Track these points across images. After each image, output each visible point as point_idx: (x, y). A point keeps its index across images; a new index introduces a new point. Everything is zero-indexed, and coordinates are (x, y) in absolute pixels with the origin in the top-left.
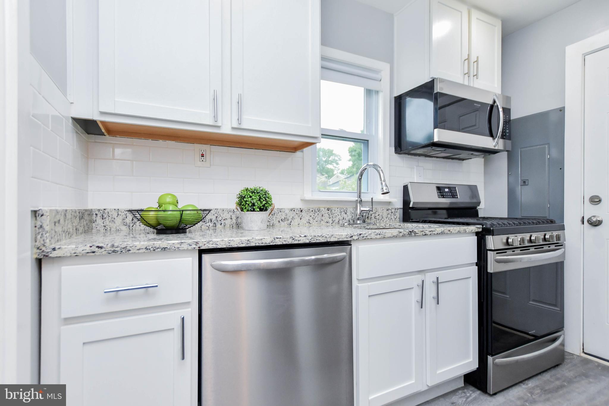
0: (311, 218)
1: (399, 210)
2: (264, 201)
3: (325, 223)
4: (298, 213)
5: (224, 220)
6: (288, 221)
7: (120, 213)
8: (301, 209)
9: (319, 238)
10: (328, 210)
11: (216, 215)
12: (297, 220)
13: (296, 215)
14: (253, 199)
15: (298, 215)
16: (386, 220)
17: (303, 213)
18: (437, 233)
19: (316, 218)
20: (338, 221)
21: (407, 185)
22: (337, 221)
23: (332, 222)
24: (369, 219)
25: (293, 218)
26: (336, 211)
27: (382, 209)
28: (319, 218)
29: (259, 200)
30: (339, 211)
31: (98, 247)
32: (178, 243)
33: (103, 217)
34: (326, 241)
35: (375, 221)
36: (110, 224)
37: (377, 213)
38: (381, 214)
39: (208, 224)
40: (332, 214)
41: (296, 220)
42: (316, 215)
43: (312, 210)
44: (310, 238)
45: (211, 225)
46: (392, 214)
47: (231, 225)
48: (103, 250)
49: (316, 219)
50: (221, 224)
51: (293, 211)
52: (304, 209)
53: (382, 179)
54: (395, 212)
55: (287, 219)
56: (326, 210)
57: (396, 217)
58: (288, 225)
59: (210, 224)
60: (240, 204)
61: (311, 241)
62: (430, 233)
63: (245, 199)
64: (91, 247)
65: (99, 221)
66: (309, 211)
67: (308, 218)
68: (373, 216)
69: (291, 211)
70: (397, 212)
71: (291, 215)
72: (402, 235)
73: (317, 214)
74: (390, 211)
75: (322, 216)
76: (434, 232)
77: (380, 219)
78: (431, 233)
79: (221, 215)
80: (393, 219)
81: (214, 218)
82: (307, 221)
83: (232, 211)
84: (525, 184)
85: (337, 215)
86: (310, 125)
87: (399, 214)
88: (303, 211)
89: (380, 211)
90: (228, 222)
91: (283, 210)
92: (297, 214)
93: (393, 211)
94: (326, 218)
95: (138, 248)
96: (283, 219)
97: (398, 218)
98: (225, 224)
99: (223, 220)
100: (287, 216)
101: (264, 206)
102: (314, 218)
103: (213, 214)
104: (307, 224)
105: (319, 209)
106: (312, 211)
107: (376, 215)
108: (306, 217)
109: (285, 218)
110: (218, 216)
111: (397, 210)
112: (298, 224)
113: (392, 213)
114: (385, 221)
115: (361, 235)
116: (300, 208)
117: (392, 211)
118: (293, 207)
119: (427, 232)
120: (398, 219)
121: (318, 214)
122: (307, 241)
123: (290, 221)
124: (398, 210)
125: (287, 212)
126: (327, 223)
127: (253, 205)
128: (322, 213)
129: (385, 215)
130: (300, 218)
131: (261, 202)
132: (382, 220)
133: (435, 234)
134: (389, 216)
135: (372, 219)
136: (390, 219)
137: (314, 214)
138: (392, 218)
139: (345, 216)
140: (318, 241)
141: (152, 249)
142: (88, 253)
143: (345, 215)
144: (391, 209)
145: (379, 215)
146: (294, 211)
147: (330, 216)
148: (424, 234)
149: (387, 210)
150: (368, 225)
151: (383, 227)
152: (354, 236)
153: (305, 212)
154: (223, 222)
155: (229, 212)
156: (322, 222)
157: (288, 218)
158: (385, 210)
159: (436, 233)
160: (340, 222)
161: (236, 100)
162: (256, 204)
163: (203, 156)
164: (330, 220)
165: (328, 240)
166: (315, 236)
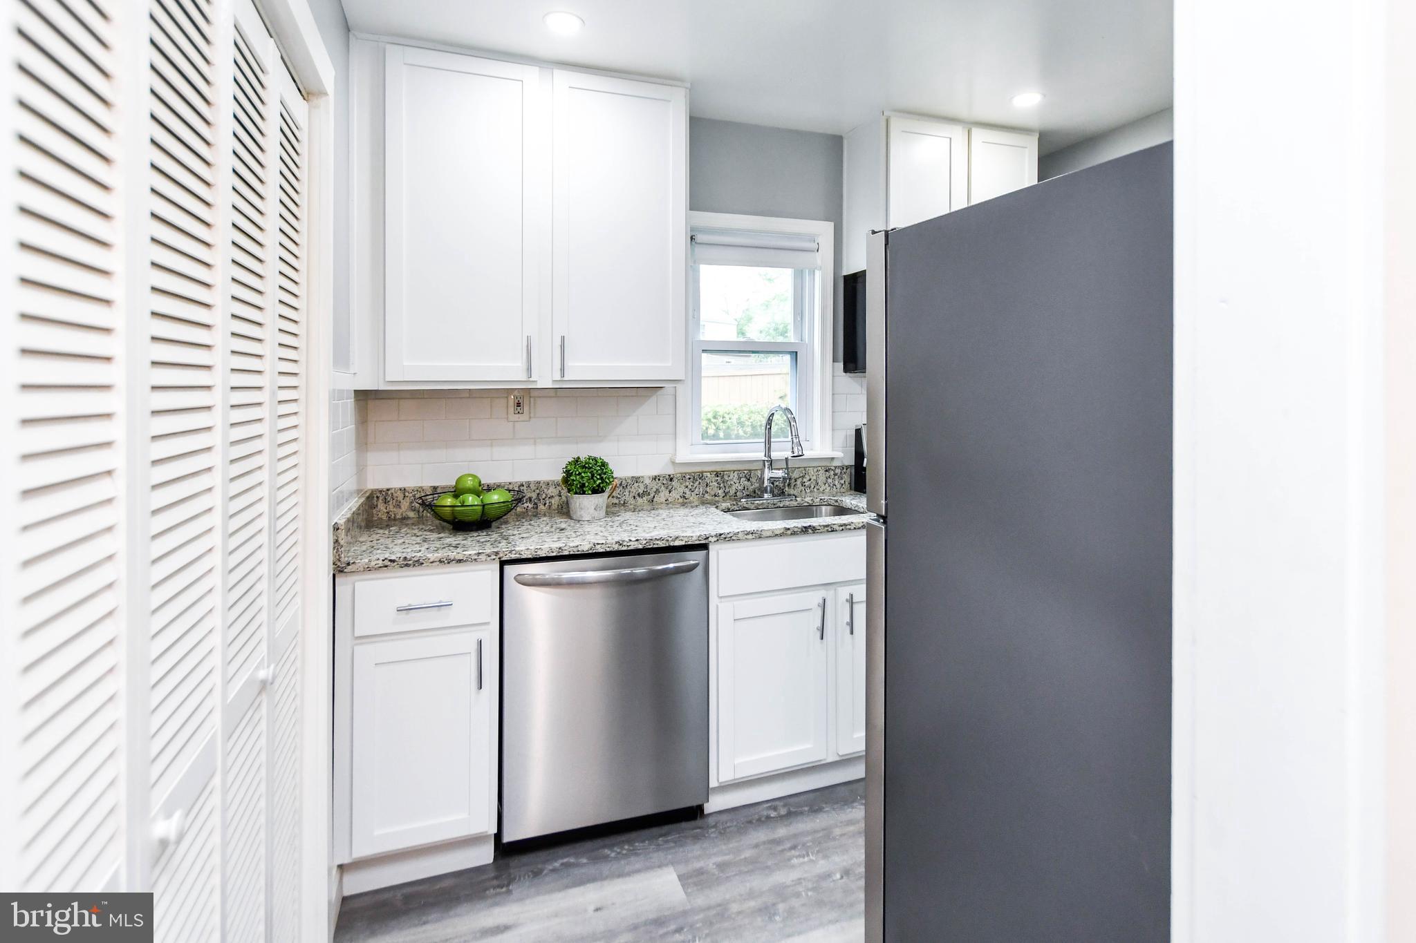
0: (687, 491)
1: (849, 470)
2: (598, 479)
3: (713, 496)
4: (664, 482)
6: (649, 497)
7: (407, 494)
9: (657, 542)
10: (718, 476)
11: (538, 491)
12: (664, 494)
13: (663, 485)
14: (583, 477)
15: (666, 485)
16: (823, 487)
17: (673, 483)
18: (855, 528)
19: (697, 490)
20: (734, 492)
21: (861, 429)
22: (732, 492)
23: (725, 494)
24: (792, 487)
25: (657, 491)
26: (731, 477)
27: (815, 470)
28: (701, 490)
29: (592, 478)
30: (736, 476)
31: (391, 561)
32: (475, 554)
33: (386, 502)
34: (667, 545)
36: (395, 509)
37: (806, 476)
38: (815, 478)
39: (526, 505)
40: (723, 482)
41: (662, 494)
42: (695, 485)
43: (689, 477)
44: (645, 542)
45: (531, 506)
46: (837, 477)
47: (559, 504)
48: (396, 563)
49: (696, 492)
50: (545, 504)
51: (657, 479)
52: (675, 477)
53: (794, 434)
54: (841, 473)
56: (714, 476)
57: (842, 482)
58: (649, 503)
59: (528, 504)
60: (566, 480)
61: (645, 545)
62: (841, 528)
63: (572, 478)
64: (383, 560)
65: (381, 506)
66: (684, 478)
67: (681, 490)
68: (798, 482)
69: (653, 480)
70: (845, 473)
71: (654, 486)
72: (790, 534)
73: (698, 483)
74: (832, 472)
75: (707, 485)
76: (848, 527)
77: (813, 487)
78: (843, 527)
79: (545, 490)
80: (838, 486)
81: (534, 496)
82: (681, 494)
85: (732, 483)
86: (670, 364)
87: (849, 477)
88: (673, 479)
90: (555, 501)
91: (641, 480)
93: (838, 471)
94: (714, 488)
95: (431, 560)
96: (641, 494)
98: (549, 504)
99: (546, 498)
100: (647, 488)
101: (599, 486)
102: (692, 490)
103: (533, 490)
104: (681, 500)
105: (701, 475)
107: (805, 480)
108: (679, 489)
109: (644, 491)
110: (541, 493)
112: (666, 500)
113: (835, 475)
114: (821, 489)
115: (723, 536)
116: (670, 476)
117: (836, 472)
118: (656, 474)
119: (836, 527)
120: (847, 486)
121: (700, 483)
122: (641, 547)
123: (652, 495)
125: (647, 481)
126: (716, 496)
127: (583, 485)
128: (706, 480)
129: (822, 479)
130: (668, 490)
131: (595, 482)
133: (850, 529)
134: (830, 481)
135: (798, 486)
136: (831, 485)
137: (692, 484)
138: (836, 484)
140: (655, 546)
141: (446, 562)
142: (380, 567)
143: (746, 482)
144: (833, 468)
145: (810, 480)
146: (659, 480)
147: (721, 486)
148: (830, 530)
149: (826, 471)
150: (781, 502)
151: (808, 503)
152: (710, 538)
153: (677, 480)
154: (548, 502)
156: (706, 495)
158: (822, 472)
159: (852, 528)
161: (558, 342)
162: (587, 484)
163: (519, 405)
164: (720, 492)
165: (672, 544)
166: (651, 540)
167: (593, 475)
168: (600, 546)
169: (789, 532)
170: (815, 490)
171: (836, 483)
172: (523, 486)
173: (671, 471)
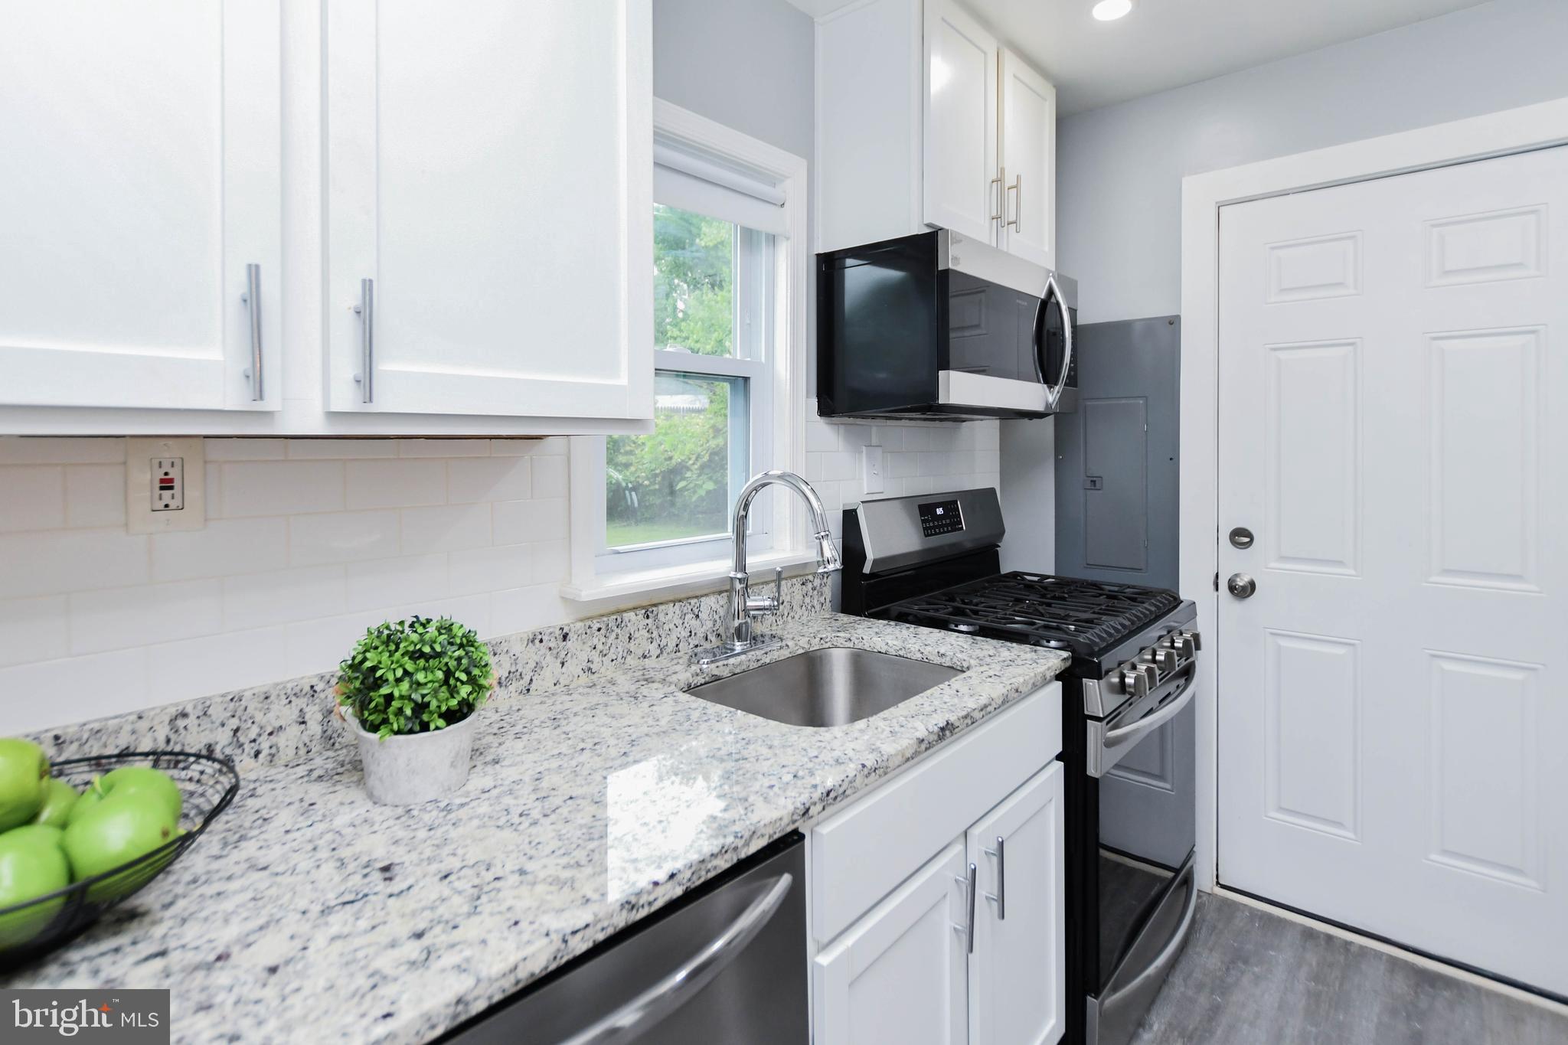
0: (595, 656)
1: (830, 578)
2: (459, 683)
3: (639, 658)
4: (552, 645)
5: (271, 734)
6: (522, 682)
8: (564, 631)
9: (716, 862)
10: (648, 617)
11: (234, 723)
12: (550, 672)
13: (549, 653)
15: (555, 652)
16: (800, 612)
17: (569, 644)
18: (995, 708)
19: (612, 650)
20: (674, 645)
21: (855, 511)
23: (659, 651)
25: (538, 667)
26: (669, 616)
27: (789, 584)
28: (620, 649)
30: (678, 612)
35: (774, 621)
38: (787, 598)
40: (657, 627)
41: (546, 673)
42: (610, 641)
43: (598, 625)
44: (688, 874)
46: (816, 592)
47: (301, 745)
49: (611, 656)
50: (257, 754)
51: (537, 641)
52: (573, 631)
54: (821, 585)
55: (518, 674)
56: (640, 617)
57: (823, 599)
58: (521, 697)
61: (689, 884)
66: (588, 631)
67: (585, 654)
69: (530, 644)
70: (825, 585)
71: (530, 655)
72: (924, 749)
73: (614, 635)
74: (810, 585)
75: (630, 638)
76: (989, 709)
77: (786, 614)
79: (259, 717)
80: (818, 607)
82: (585, 665)
83: (304, 692)
84: (1095, 485)
85: (672, 626)
86: (623, 380)
87: (829, 589)
88: (571, 635)
89: (786, 590)
90: (288, 741)
91: (503, 646)
92: (550, 649)
93: (817, 582)
94: (641, 643)
96: (503, 679)
97: (828, 600)
98: (274, 750)
99: (265, 736)
100: (516, 664)
101: (462, 700)
102: (604, 652)
103: (218, 723)
104: (584, 679)
105: (619, 620)
106: (599, 630)
108: (580, 653)
109: (510, 673)
110: (244, 726)
111: (825, 578)
112: (555, 685)
113: (814, 589)
114: (797, 617)
116: (562, 629)
117: (815, 585)
118: (536, 631)
120: (828, 605)
121: (617, 635)
122: (679, 891)
123: (527, 679)
124: (827, 578)
125: (517, 648)
126: (646, 657)
128: (628, 628)
129: (797, 598)
130: (559, 660)
132: (792, 614)
133: (990, 713)
134: (807, 600)
136: (809, 608)
137: (604, 640)
138: (815, 605)
139: (695, 623)
144: (811, 579)
146: (541, 640)
147: (653, 636)
149: (803, 584)
150: (766, 653)
151: (803, 648)
152: (810, 807)
153: (576, 637)
154: (266, 746)
155: (293, 699)
156: (629, 658)
157: (520, 671)
158: (798, 586)
159: (993, 710)
160: (680, 646)
161: (348, 297)
162: (434, 704)
163: (167, 484)
164: (654, 649)
165: (743, 855)
166: (703, 861)
167: (448, 673)
168: (579, 936)
169: (923, 746)
170: (789, 618)
171: (815, 602)
172: (184, 715)
173: (561, 618)
